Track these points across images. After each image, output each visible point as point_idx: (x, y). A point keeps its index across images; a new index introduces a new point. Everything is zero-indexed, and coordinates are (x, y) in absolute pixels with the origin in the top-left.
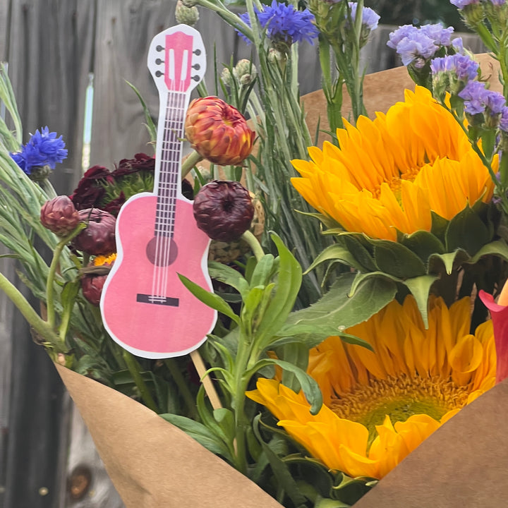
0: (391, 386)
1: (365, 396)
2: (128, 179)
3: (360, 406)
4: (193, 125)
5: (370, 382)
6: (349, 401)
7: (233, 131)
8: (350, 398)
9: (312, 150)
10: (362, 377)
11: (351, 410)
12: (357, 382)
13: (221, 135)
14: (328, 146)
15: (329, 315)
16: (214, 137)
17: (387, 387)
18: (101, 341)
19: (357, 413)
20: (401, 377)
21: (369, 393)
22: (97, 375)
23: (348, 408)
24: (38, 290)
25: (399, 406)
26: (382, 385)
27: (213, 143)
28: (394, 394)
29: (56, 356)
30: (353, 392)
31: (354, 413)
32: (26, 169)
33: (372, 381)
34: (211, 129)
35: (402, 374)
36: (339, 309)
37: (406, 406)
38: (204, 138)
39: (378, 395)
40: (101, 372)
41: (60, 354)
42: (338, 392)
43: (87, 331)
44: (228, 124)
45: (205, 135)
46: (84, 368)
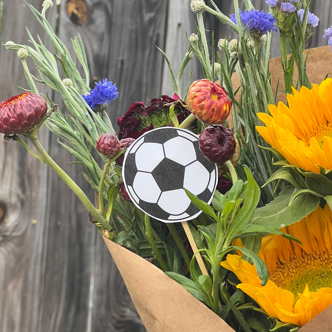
0: (315, 258)
1: (298, 264)
2: (156, 114)
3: (294, 271)
4: (192, 99)
5: (302, 254)
6: (288, 267)
7: (217, 103)
8: (289, 265)
9: (270, 107)
10: (297, 251)
11: (288, 274)
12: (294, 254)
13: (209, 107)
14: (281, 105)
15: (276, 214)
16: (205, 108)
17: (312, 259)
18: (133, 221)
19: (292, 276)
20: (322, 253)
21: (300, 262)
22: (129, 245)
23: (286, 271)
24: (95, 184)
25: (319, 273)
26: (309, 258)
27: (204, 111)
28: (317, 265)
29: (103, 232)
30: (291, 261)
31: (290, 276)
32: (92, 106)
33: (304, 254)
34: (203, 103)
35: (323, 251)
36: (282, 211)
37: (324, 273)
38: (198, 109)
39: (306, 264)
40: (131, 243)
41: (106, 230)
42: (282, 260)
43: (125, 213)
44: (215, 98)
45: (199, 106)
46: (121, 240)
